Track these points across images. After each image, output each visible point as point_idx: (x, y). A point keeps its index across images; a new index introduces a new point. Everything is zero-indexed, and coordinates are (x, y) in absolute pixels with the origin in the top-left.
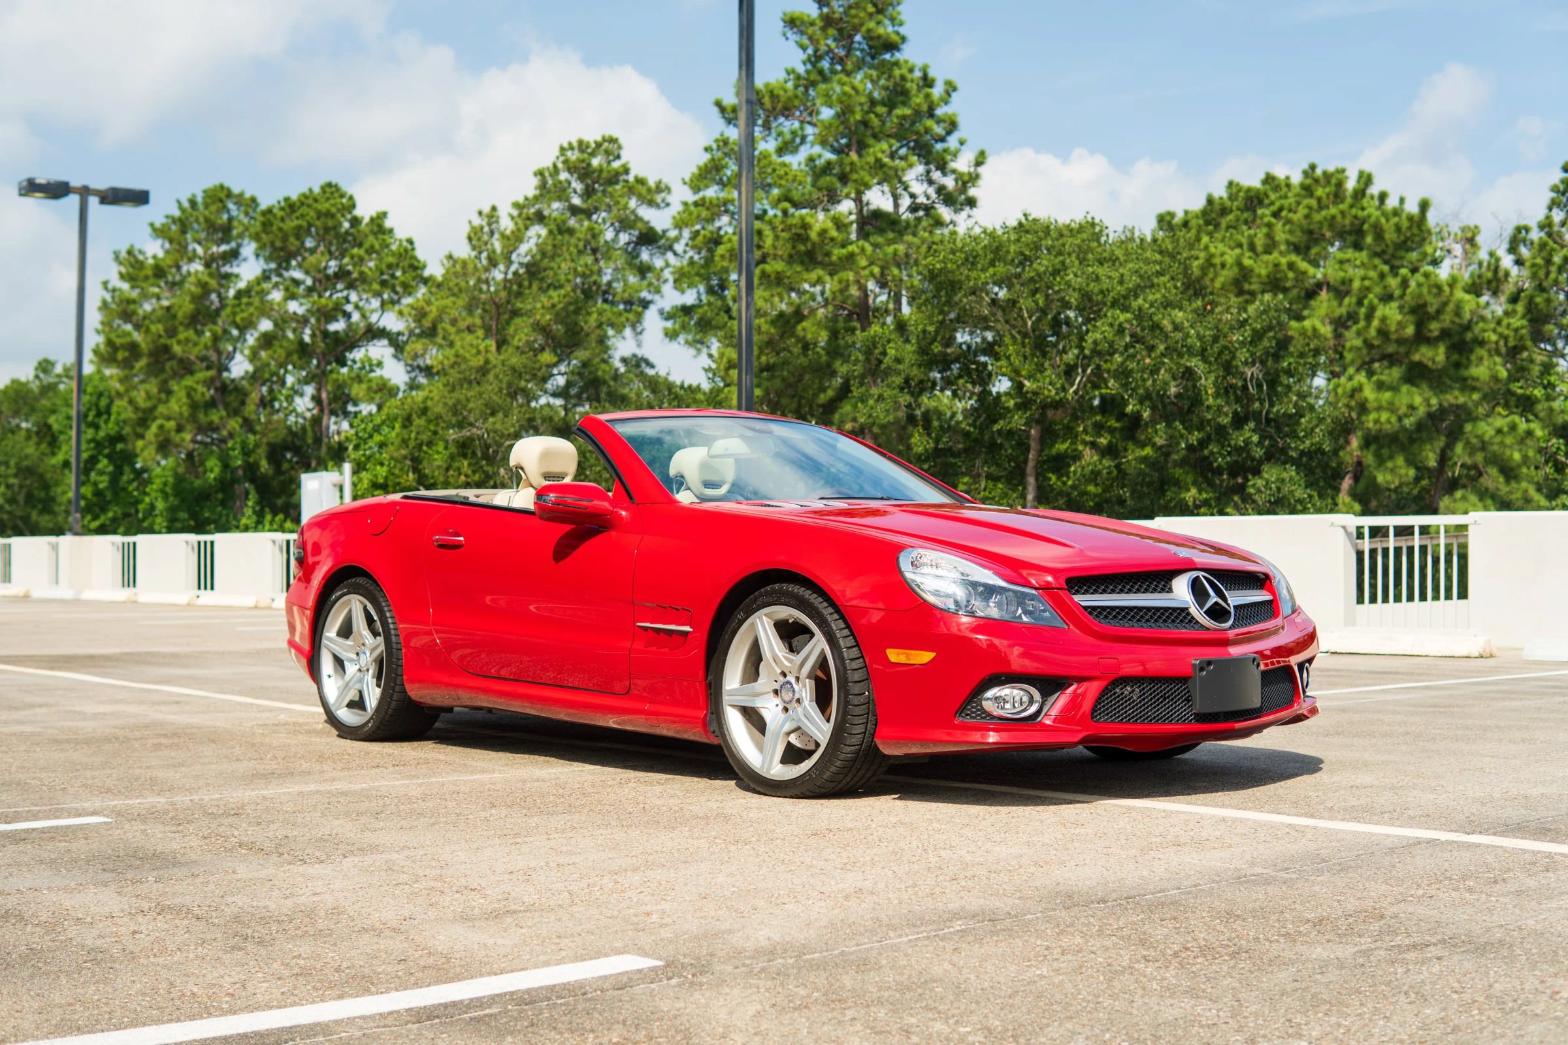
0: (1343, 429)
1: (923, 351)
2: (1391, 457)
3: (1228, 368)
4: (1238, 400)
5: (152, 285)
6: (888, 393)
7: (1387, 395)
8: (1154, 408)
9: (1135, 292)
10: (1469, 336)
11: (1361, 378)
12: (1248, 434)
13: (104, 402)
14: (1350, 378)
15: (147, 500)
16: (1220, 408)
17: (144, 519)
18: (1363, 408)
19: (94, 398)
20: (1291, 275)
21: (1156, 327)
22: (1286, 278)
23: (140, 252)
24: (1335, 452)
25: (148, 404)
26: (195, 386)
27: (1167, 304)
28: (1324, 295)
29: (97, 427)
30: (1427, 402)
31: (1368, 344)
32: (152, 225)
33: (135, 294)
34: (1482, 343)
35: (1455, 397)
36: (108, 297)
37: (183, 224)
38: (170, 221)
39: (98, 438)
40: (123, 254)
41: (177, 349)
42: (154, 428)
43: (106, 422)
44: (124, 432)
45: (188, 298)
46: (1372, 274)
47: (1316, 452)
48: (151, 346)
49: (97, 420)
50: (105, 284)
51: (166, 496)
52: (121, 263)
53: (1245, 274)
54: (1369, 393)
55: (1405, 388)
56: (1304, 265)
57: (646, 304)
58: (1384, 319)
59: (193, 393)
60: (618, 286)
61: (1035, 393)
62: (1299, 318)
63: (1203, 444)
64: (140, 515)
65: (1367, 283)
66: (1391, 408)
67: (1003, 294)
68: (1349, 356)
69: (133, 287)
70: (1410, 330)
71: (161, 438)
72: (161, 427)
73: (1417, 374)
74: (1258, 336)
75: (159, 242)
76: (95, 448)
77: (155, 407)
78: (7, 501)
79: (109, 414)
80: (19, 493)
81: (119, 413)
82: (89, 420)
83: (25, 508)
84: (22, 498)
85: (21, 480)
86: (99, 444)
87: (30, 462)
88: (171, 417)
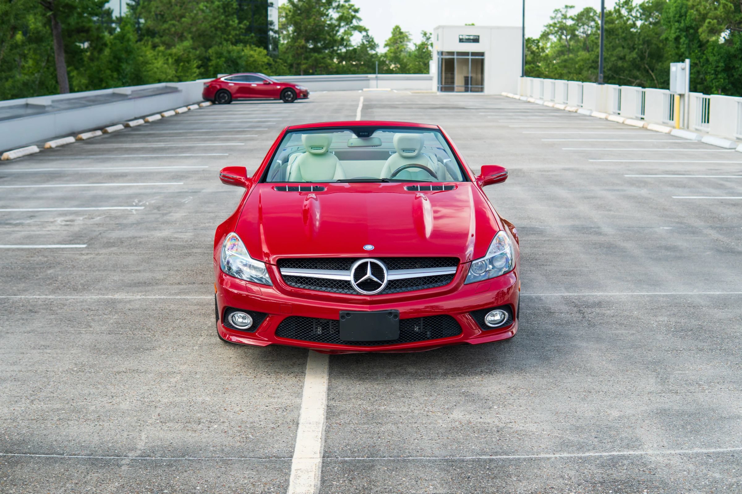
13: (683, 11)
19: (678, 8)
25: (705, 12)
26: (727, 3)
29: (679, 22)
39: (680, 27)
42: (706, 24)
43: (685, 20)
44: (693, 24)
49: (680, 19)
71: (710, 28)
76: (679, 32)
77: (707, 14)
78: (639, 56)
79: (686, 16)
80: (645, 52)
81: (691, 16)
82: (676, 19)
83: (649, 59)
84: (647, 54)
85: (646, 46)
86: (681, 30)
87: (650, 38)
88: (716, 18)
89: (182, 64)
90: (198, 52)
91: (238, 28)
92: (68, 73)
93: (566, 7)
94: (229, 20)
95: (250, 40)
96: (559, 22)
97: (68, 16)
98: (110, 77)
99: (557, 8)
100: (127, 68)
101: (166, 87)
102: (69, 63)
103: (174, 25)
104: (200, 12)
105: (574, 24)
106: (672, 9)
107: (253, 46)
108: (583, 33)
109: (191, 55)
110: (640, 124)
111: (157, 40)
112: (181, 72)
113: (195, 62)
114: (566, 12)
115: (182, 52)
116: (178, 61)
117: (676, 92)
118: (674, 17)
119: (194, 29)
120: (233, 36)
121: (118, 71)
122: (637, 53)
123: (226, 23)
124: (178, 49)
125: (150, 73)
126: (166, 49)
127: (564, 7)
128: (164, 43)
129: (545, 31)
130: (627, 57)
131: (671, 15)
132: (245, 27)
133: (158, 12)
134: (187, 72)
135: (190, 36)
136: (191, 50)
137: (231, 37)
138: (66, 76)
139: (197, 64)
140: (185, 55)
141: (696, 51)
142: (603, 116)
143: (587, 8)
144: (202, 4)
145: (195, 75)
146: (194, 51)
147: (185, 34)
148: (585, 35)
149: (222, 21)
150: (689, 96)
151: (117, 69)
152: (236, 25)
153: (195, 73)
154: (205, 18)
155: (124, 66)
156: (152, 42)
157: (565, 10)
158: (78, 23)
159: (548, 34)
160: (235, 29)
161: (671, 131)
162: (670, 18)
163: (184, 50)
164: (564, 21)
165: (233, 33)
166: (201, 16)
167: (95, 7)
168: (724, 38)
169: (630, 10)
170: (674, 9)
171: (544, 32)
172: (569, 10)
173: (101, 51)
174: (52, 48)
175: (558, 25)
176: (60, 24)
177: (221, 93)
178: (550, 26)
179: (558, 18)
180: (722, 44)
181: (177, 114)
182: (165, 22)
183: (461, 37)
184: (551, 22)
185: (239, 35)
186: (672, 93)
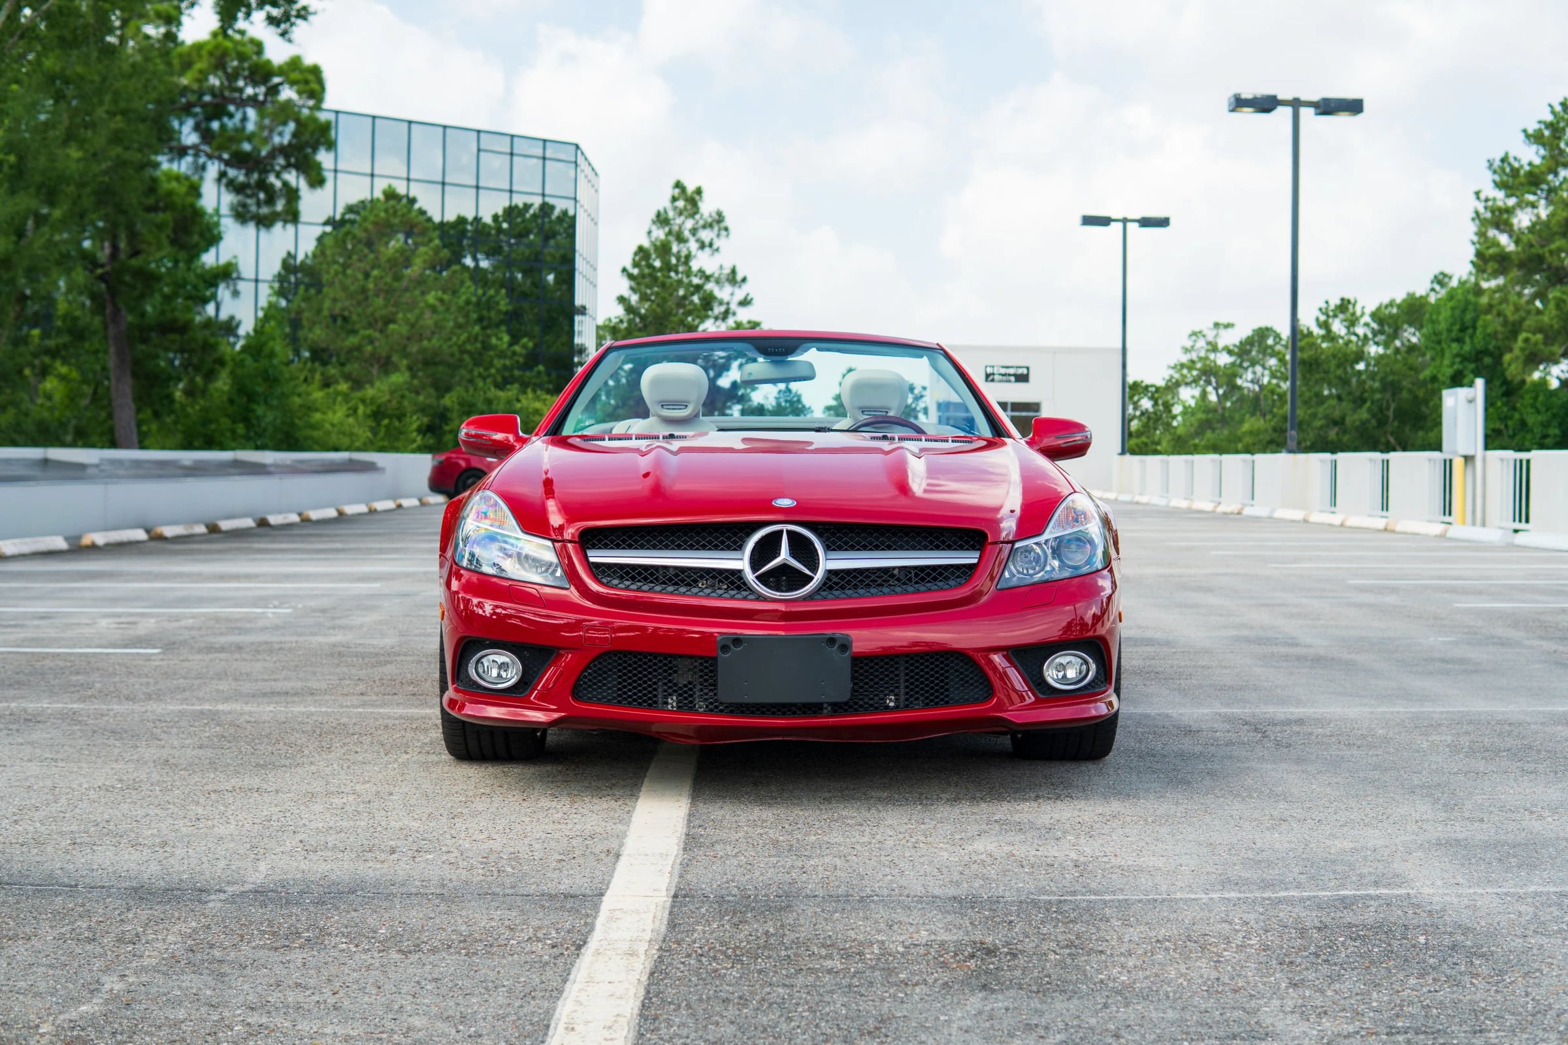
5: (1529, 192)
13: (1469, 316)
19: (1457, 312)
23: (1515, 159)
25: (1517, 317)
29: (1459, 340)
32: (1525, 131)
33: (1512, 202)
36: (1481, 208)
37: (1555, 128)
38: (1543, 126)
39: (1463, 352)
40: (1497, 163)
42: (1520, 343)
43: (1472, 336)
44: (1492, 346)
48: (1523, 256)
49: (1462, 335)
50: (1478, 194)
52: (1495, 172)
59: (1562, 305)
69: (1507, 196)
71: (1527, 352)
75: (1534, 147)
76: (1461, 362)
77: (1523, 320)
78: (1374, 416)
79: (1475, 328)
80: (1388, 408)
81: (1485, 327)
82: (1454, 334)
83: (1396, 423)
84: (1391, 413)
85: (1388, 396)
86: (1465, 359)
87: (1396, 378)
88: (1540, 330)
89: (386, 422)
90: (421, 398)
91: (509, 353)
92: (139, 424)
93: (1217, 325)
94: (489, 336)
95: (534, 381)
96: (1200, 359)
97: (142, 297)
98: (228, 434)
99: (1197, 329)
100: (267, 415)
101: (351, 461)
102: (142, 399)
103: (371, 341)
104: (428, 314)
105: (1233, 364)
106: (1445, 315)
107: (539, 392)
108: (1252, 381)
109: (406, 403)
110: (1380, 523)
111: (332, 371)
112: (382, 439)
113: (415, 418)
114: (1216, 336)
115: (387, 397)
116: (377, 415)
117: (1455, 452)
118: (1449, 331)
119: (414, 348)
120: (498, 371)
121: (246, 420)
122: (1369, 410)
123: (483, 342)
124: (379, 389)
125: (316, 434)
126: (352, 389)
127: (1211, 326)
128: (347, 377)
129: (1172, 377)
130: (1348, 420)
131: (1443, 326)
132: (524, 352)
133: (337, 311)
134: (397, 439)
135: (405, 362)
136: (407, 393)
137: (493, 371)
138: (135, 430)
139: (418, 423)
140: (394, 403)
141: (1499, 404)
142: (1298, 515)
143: (1260, 329)
144: (433, 293)
145: (414, 446)
146: (413, 395)
147: (395, 358)
148: (1257, 388)
149: (476, 338)
150: (1484, 460)
151: (246, 417)
152: (505, 346)
153: (414, 441)
154: (438, 326)
155: (260, 410)
156: (322, 374)
157: (1215, 332)
158: (163, 313)
159: (1178, 384)
160: (502, 355)
161: (1446, 531)
162: (1440, 333)
163: (392, 393)
164: (1212, 356)
165: (498, 363)
166: (429, 320)
167: (201, 285)
168: (1558, 378)
169: (1352, 322)
170: (1449, 313)
171: (1170, 380)
172: (1222, 332)
173: (210, 375)
174: (104, 369)
175: (1199, 365)
176: (124, 312)
177: (468, 478)
178: (1182, 366)
179: (1199, 350)
180: (1556, 390)
181: (372, 512)
182: (354, 332)
183: (989, 370)
184: (1185, 359)
185: (511, 369)
186: (1448, 457)
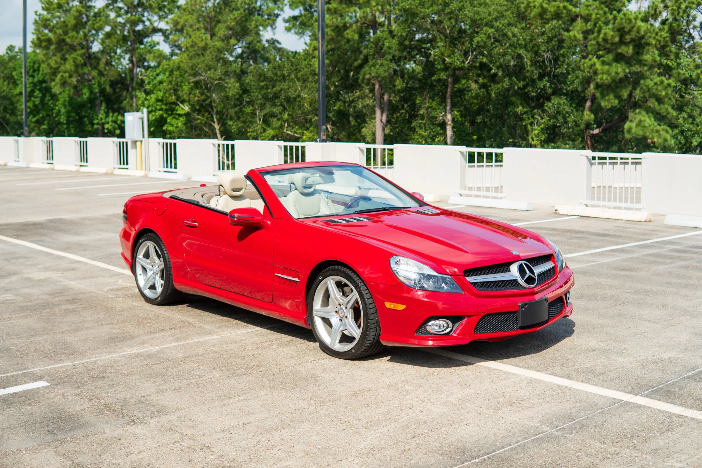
0: (587, 81)
1: (401, 44)
2: (608, 95)
3: (536, 53)
4: (540, 67)
5: (57, 12)
6: (385, 62)
7: (606, 67)
8: (503, 71)
9: (496, 19)
10: (643, 41)
11: (595, 59)
12: (545, 83)
13: (36, 66)
14: (590, 60)
15: (57, 108)
16: (532, 71)
17: (56, 117)
18: (595, 73)
19: (32, 64)
20: (565, 11)
21: (505, 35)
22: (562, 13)
24: (583, 91)
25: (56, 66)
26: (77, 57)
27: (509, 24)
28: (579, 20)
29: (33, 76)
30: (624, 71)
31: (598, 43)
33: (49, 16)
34: (649, 44)
35: (636, 68)
36: (37, 18)
39: (34, 81)
41: (68, 40)
42: (59, 77)
43: (38, 74)
44: (46, 79)
45: (73, 18)
46: (601, 12)
47: (575, 91)
48: (57, 40)
49: (33, 74)
50: (36, 12)
51: (65, 106)
52: (42, 3)
53: (544, 11)
54: (598, 66)
55: (614, 64)
56: (570, 7)
57: (277, 16)
58: (605, 34)
59: (76, 60)
60: (264, 8)
61: (450, 64)
62: (568, 31)
63: (525, 87)
64: (54, 115)
65: (598, 16)
66: (608, 73)
67: (436, 18)
68: (590, 48)
69: (48, 13)
70: (617, 39)
71: (62, 81)
72: (62, 76)
73: (619, 58)
74: (550, 40)
76: (33, 86)
77: (59, 67)
79: (39, 71)
82: (30, 73)
86: (35, 84)
87: (5, 94)
88: (66, 71)
